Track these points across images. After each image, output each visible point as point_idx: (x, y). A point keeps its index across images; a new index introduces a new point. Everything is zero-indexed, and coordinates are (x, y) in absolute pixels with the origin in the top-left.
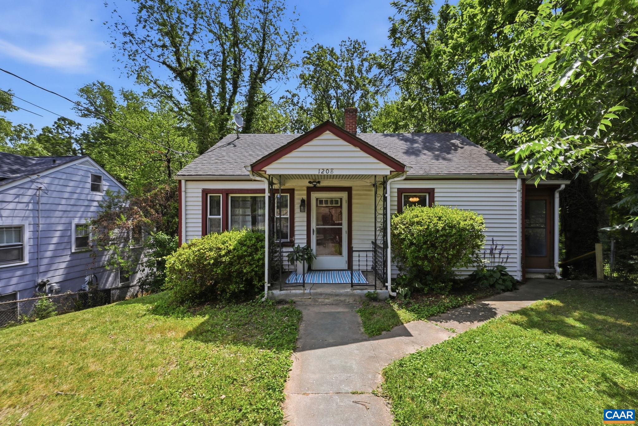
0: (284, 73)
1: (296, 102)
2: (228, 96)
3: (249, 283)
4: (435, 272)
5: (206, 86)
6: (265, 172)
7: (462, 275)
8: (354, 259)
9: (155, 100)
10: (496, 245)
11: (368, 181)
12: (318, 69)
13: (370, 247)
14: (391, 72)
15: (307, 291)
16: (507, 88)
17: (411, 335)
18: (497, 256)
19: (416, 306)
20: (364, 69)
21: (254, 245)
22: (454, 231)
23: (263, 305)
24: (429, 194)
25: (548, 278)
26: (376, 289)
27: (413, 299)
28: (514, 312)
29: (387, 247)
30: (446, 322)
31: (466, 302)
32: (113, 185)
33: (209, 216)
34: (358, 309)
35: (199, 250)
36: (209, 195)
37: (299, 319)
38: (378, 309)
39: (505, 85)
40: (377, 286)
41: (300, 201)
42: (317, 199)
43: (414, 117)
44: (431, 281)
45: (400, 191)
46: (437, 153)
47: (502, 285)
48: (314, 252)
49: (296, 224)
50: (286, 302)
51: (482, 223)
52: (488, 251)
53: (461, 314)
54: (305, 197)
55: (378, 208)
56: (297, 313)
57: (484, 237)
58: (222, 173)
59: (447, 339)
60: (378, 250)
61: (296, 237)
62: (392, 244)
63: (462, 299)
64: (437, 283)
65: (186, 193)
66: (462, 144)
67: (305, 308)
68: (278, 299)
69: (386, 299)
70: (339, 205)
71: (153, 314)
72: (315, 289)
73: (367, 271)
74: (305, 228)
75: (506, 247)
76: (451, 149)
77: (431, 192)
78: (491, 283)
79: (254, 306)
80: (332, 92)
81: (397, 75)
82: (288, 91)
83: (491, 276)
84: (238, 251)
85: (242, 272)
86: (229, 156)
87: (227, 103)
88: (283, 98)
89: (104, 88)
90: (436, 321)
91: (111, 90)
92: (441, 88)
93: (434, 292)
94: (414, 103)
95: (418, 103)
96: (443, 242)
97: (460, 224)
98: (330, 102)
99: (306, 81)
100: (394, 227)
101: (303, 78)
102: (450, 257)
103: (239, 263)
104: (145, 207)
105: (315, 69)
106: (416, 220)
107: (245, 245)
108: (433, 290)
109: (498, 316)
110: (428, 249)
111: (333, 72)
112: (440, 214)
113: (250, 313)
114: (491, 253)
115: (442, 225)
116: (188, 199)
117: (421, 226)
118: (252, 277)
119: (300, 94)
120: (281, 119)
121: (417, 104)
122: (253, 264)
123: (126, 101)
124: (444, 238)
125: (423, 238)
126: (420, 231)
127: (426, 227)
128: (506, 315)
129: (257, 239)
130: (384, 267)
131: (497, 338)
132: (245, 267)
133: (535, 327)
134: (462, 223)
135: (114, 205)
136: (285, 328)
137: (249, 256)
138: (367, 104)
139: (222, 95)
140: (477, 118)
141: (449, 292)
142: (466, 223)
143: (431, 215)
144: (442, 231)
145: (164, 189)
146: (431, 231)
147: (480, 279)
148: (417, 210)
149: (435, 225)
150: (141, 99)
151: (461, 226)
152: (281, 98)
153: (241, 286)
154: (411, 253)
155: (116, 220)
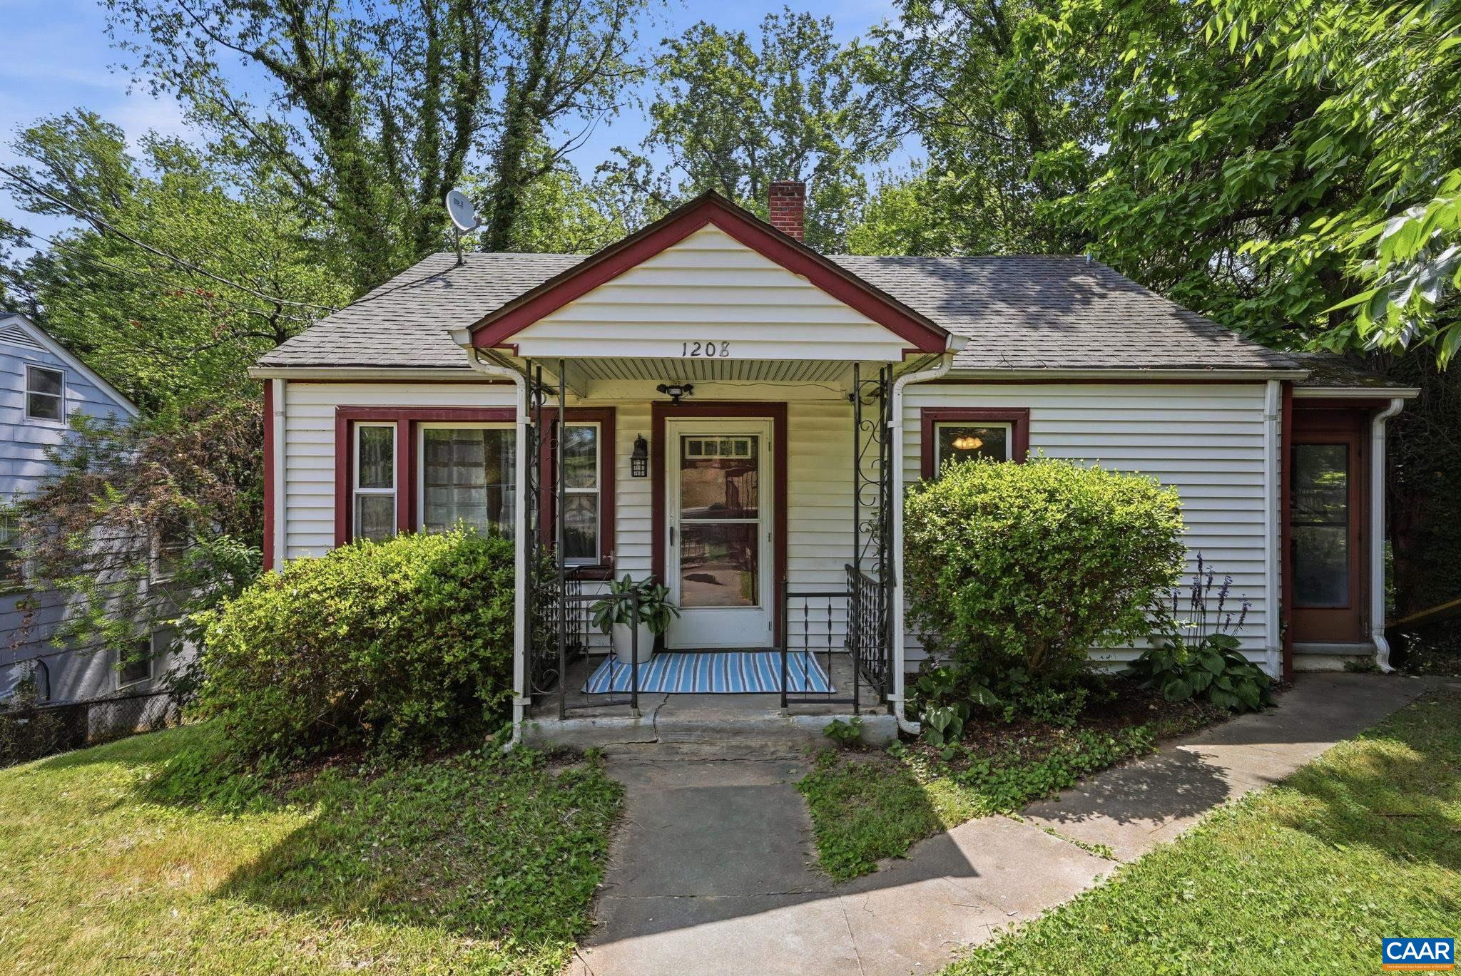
0: (603, 92)
1: (640, 179)
2: (443, 155)
3: (463, 694)
4: (1035, 658)
5: (378, 124)
6: (516, 348)
7: (1111, 663)
8: (792, 616)
9: (245, 167)
10: (1210, 574)
11: (835, 385)
12: (703, 91)
13: (839, 581)
14: (902, 94)
15: (646, 719)
16: (1230, 127)
17: (974, 874)
18: (1212, 606)
19: (980, 766)
20: (827, 93)
21: (480, 576)
22: (1096, 532)
23: (504, 767)
24: (1014, 424)
25: (1356, 670)
26: (857, 712)
27: (971, 743)
28: (1283, 784)
29: (892, 583)
30: (1079, 820)
31: (1132, 751)
32: (99, 399)
33: (357, 490)
34: (802, 778)
35: (306, 595)
36: (357, 427)
37: (612, 816)
38: (863, 777)
39: (1225, 119)
40: (861, 701)
41: (631, 446)
42: (683, 438)
43: (963, 219)
44: (1023, 684)
45: (930, 417)
46: (1032, 309)
47: (1230, 693)
48: (674, 596)
49: (621, 513)
50: (579, 756)
51: (1177, 511)
52: (1188, 593)
53: (1121, 792)
54: (647, 434)
55: (864, 465)
56: (608, 795)
57: (1184, 550)
58: (399, 360)
59: (1091, 885)
60: (866, 591)
61: (622, 551)
62: (907, 570)
63: (1118, 743)
64: (1040, 690)
65: (286, 418)
66: (1103, 286)
67: (637, 777)
68: (552, 745)
69: (889, 743)
70: (749, 456)
71: (147, 798)
72: (671, 714)
73: (830, 653)
74: (648, 526)
75: (1236, 581)
76: (1072, 301)
77: (1020, 418)
78: (1198, 688)
79: (475, 769)
80: (740, 155)
81: (918, 103)
82: (619, 149)
83: (1198, 667)
84: (428, 596)
85: (439, 661)
86: (427, 312)
87: (442, 174)
88: (604, 168)
89: (97, 129)
90: (1048, 818)
91: (117, 139)
92: (1035, 137)
93: (1034, 719)
94: (966, 179)
95: (975, 181)
96: (1063, 567)
97: (1112, 511)
98: (735, 180)
99: (667, 123)
100: (913, 520)
101: (661, 114)
102: (1083, 612)
103: (431, 633)
104: (183, 462)
105: (693, 91)
106: (979, 499)
107: (453, 577)
108: (1028, 711)
109: (1235, 797)
110: (1016, 588)
111: (742, 100)
112: (1053, 484)
113: (460, 794)
114: (1196, 599)
115: (1058, 516)
116: (293, 438)
117: (995, 519)
118: (471, 678)
119: (651, 159)
120: (596, 221)
121: (973, 180)
122: (475, 636)
123: (162, 170)
124: (1067, 555)
125: (1003, 555)
126: (994, 534)
127: (1010, 522)
128: (1259, 791)
129: (493, 558)
130: (882, 643)
131: (1249, 880)
132: (451, 647)
133: (1360, 840)
134: (1120, 510)
135: (98, 458)
136: (562, 849)
137: (463, 612)
138: (836, 189)
139: (428, 148)
140: (1144, 214)
141: (1078, 718)
142: (1132, 508)
143: (1026, 485)
144: (1058, 533)
145: (244, 411)
146: (1024, 535)
147: (1164, 676)
148: (983, 471)
149: (1039, 515)
150: (205, 164)
151: (1116, 518)
152: (599, 169)
153: (437, 705)
154: (965, 600)
155: (92, 501)
